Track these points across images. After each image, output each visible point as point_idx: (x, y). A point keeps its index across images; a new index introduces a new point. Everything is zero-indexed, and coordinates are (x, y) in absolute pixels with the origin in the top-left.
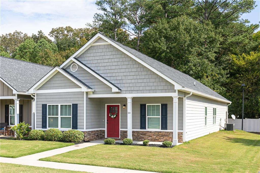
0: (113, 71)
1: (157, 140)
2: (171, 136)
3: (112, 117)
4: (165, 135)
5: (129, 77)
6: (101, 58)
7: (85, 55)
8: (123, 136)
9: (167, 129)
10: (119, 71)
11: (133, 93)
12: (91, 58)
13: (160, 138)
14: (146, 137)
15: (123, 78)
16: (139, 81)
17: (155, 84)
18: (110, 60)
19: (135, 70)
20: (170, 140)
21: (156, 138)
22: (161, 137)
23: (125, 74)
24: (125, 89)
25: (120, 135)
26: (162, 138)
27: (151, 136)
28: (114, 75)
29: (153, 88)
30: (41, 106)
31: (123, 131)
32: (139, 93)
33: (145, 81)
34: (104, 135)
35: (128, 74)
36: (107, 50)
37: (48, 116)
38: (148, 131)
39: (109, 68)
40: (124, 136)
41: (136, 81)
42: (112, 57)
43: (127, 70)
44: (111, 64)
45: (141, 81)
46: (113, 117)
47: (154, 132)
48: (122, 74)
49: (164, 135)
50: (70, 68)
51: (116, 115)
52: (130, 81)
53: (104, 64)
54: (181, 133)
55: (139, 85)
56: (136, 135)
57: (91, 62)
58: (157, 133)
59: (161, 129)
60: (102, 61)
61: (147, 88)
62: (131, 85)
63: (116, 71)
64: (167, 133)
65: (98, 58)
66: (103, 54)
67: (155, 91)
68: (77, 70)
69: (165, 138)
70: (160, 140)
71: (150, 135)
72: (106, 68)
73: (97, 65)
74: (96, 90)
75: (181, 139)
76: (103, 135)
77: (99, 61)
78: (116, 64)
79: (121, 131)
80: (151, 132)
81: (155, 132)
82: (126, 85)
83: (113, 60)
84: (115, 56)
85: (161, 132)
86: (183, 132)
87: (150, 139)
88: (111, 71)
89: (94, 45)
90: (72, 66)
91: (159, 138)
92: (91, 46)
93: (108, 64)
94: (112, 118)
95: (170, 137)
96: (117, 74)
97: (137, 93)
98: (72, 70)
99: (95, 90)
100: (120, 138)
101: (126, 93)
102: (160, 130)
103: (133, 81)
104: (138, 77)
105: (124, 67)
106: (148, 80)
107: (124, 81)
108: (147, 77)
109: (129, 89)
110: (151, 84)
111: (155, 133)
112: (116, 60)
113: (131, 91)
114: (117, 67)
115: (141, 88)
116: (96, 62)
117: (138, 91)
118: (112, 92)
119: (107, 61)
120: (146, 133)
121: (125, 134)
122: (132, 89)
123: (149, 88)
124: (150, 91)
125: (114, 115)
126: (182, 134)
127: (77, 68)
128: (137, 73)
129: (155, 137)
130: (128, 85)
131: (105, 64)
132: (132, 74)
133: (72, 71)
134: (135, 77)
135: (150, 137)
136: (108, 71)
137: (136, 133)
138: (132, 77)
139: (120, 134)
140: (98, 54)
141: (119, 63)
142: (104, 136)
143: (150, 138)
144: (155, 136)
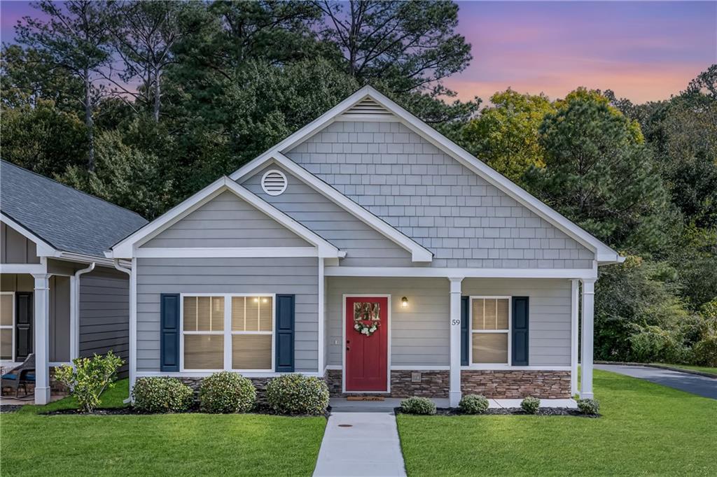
0: (406, 201)
1: (500, 393)
2: (540, 383)
3: (363, 332)
4: (523, 381)
5: (458, 222)
6: (367, 159)
7: (312, 148)
8: (399, 385)
9: (527, 365)
10: (425, 201)
11: (469, 267)
12: (333, 159)
13: (509, 389)
14: (469, 387)
15: (440, 222)
16: (489, 233)
17: (535, 244)
18: (396, 170)
19: (476, 201)
20: (536, 392)
21: (498, 390)
22: (513, 384)
23: (446, 212)
24: (447, 254)
25: (391, 384)
26: (513, 389)
27: (484, 384)
28: (410, 211)
29: (529, 255)
30: (158, 299)
31: (401, 371)
32: (487, 267)
33: (505, 233)
34: (337, 384)
35: (455, 212)
36: (389, 139)
37: (182, 333)
38: (475, 371)
39: (396, 191)
40: (403, 385)
41: (479, 233)
42: (403, 159)
43: (451, 201)
44: (401, 180)
45: (495, 233)
46: (367, 333)
47: (491, 373)
48: (436, 212)
49: (521, 380)
50: (260, 184)
51: (377, 327)
52: (459, 233)
53: (375, 180)
54: (566, 372)
55: (489, 244)
56: (441, 381)
57: (336, 169)
58: (502, 375)
59: (513, 365)
60: (371, 169)
61: (512, 254)
62: (464, 243)
63: (416, 201)
64: (529, 374)
65: (357, 159)
66: (373, 149)
67: (534, 263)
68: (283, 189)
69: (523, 387)
70: (508, 394)
71: (481, 380)
72: (386, 190)
73: (355, 180)
74: (352, 254)
75: (566, 389)
76: (335, 386)
77: (362, 169)
78: (416, 180)
79: (392, 371)
80: (482, 373)
81: (495, 372)
82: (447, 243)
83: (407, 170)
84: (412, 159)
85: (511, 372)
86: (570, 372)
87: (480, 392)
88: (399, 201)
89: (344, 120)
90: (267, 178)
91: (507, 387)
92: (335, 122)
93: (392, 180)
94: (365, 334)
95: (536, 385)
96: (420, 211)
97: (482, 267)
98: (265, 190)
99: (347, 255)
100: (389, 391)
101: (447, 267)
102: (508, 367)
103: (470, 233)
104: (485, 222)
105: (441, 191)
106: (515, 233)
107: (443, 233)
108: (512, 223)
109: (458, 254)
110: (524, 244)
111: (497, 375)
112: (416, 169)
113: (462, 262)
114: (421, 191)
115: (494, 254)
116: (351, 170)
117: (483, 262)
118: (413, 261)
119: (387, 170)
120: (468, 376)
121: (407, 381)
122: (468, 254)
123: (518, 255)
124: (520, 262)
125: (370, 327)
126: (570, 376)
127: (286, 184)
128: (480, 212)
129: (495, 385)
130: (454, 243)
131: (382, 180)
132: (465, 212)
133: (269, 193)
134: (475, 222)
135: (481, 387)
136: (390, 201)
137: (439, 376)
138: (465, 222)
139: (391, 381)
140: (357, 148)
141: (427, 180)
142: (340, 387)
143: (480, 389)
144: (496, 382)
